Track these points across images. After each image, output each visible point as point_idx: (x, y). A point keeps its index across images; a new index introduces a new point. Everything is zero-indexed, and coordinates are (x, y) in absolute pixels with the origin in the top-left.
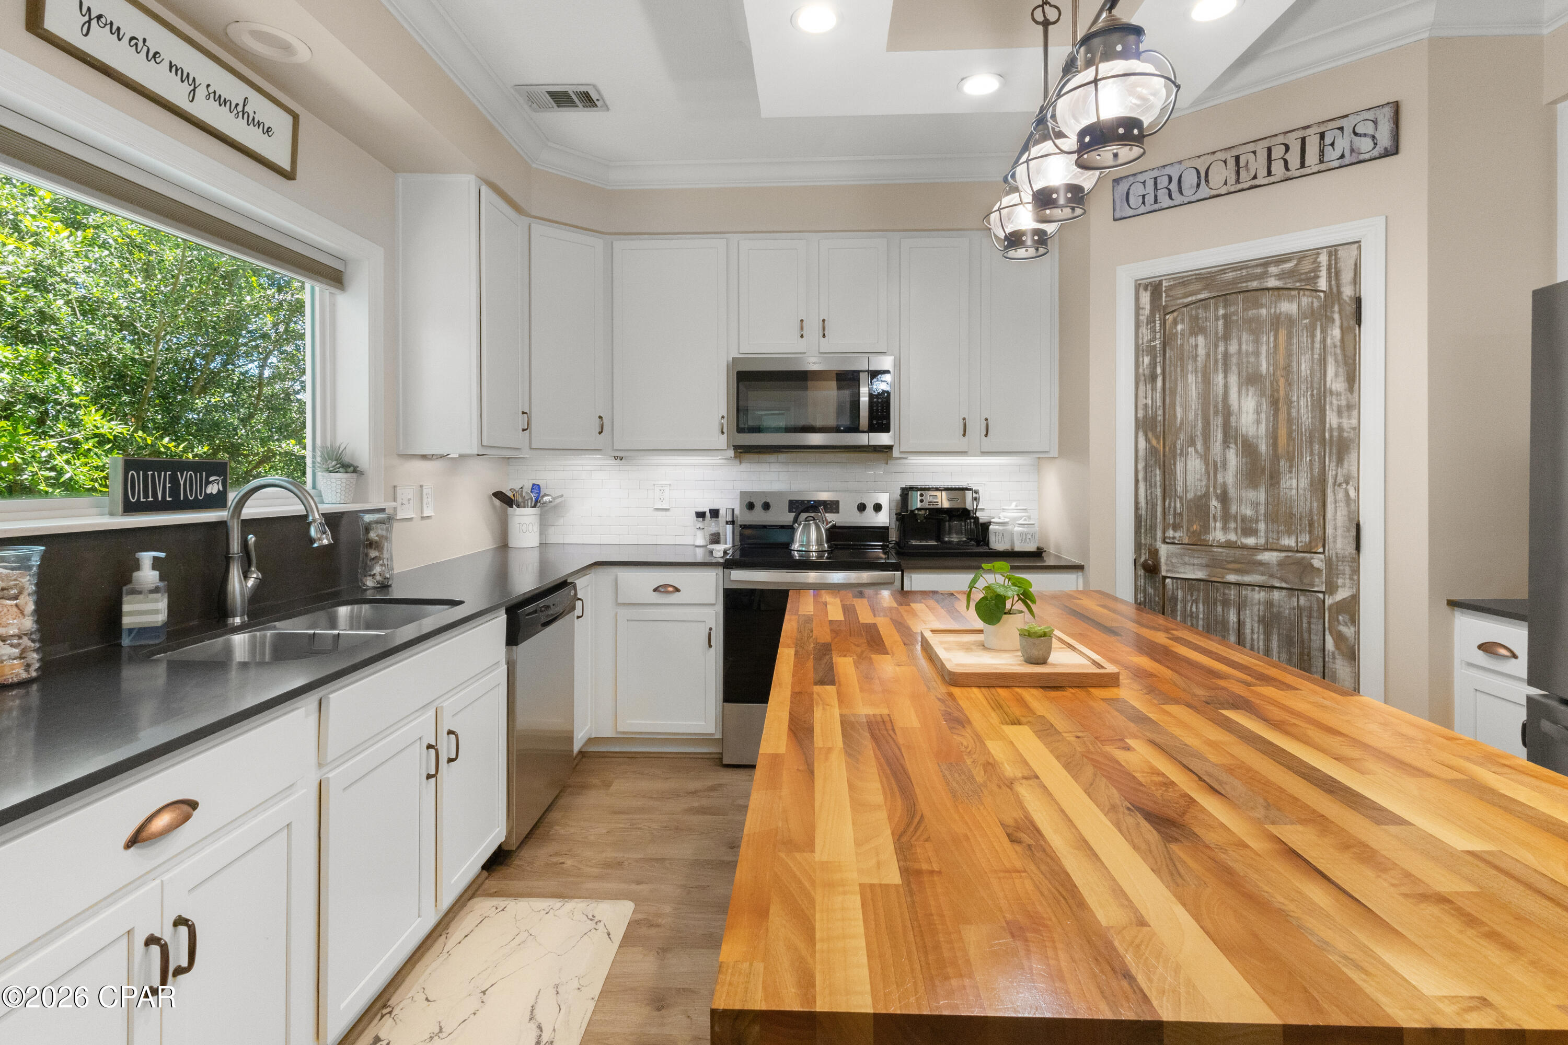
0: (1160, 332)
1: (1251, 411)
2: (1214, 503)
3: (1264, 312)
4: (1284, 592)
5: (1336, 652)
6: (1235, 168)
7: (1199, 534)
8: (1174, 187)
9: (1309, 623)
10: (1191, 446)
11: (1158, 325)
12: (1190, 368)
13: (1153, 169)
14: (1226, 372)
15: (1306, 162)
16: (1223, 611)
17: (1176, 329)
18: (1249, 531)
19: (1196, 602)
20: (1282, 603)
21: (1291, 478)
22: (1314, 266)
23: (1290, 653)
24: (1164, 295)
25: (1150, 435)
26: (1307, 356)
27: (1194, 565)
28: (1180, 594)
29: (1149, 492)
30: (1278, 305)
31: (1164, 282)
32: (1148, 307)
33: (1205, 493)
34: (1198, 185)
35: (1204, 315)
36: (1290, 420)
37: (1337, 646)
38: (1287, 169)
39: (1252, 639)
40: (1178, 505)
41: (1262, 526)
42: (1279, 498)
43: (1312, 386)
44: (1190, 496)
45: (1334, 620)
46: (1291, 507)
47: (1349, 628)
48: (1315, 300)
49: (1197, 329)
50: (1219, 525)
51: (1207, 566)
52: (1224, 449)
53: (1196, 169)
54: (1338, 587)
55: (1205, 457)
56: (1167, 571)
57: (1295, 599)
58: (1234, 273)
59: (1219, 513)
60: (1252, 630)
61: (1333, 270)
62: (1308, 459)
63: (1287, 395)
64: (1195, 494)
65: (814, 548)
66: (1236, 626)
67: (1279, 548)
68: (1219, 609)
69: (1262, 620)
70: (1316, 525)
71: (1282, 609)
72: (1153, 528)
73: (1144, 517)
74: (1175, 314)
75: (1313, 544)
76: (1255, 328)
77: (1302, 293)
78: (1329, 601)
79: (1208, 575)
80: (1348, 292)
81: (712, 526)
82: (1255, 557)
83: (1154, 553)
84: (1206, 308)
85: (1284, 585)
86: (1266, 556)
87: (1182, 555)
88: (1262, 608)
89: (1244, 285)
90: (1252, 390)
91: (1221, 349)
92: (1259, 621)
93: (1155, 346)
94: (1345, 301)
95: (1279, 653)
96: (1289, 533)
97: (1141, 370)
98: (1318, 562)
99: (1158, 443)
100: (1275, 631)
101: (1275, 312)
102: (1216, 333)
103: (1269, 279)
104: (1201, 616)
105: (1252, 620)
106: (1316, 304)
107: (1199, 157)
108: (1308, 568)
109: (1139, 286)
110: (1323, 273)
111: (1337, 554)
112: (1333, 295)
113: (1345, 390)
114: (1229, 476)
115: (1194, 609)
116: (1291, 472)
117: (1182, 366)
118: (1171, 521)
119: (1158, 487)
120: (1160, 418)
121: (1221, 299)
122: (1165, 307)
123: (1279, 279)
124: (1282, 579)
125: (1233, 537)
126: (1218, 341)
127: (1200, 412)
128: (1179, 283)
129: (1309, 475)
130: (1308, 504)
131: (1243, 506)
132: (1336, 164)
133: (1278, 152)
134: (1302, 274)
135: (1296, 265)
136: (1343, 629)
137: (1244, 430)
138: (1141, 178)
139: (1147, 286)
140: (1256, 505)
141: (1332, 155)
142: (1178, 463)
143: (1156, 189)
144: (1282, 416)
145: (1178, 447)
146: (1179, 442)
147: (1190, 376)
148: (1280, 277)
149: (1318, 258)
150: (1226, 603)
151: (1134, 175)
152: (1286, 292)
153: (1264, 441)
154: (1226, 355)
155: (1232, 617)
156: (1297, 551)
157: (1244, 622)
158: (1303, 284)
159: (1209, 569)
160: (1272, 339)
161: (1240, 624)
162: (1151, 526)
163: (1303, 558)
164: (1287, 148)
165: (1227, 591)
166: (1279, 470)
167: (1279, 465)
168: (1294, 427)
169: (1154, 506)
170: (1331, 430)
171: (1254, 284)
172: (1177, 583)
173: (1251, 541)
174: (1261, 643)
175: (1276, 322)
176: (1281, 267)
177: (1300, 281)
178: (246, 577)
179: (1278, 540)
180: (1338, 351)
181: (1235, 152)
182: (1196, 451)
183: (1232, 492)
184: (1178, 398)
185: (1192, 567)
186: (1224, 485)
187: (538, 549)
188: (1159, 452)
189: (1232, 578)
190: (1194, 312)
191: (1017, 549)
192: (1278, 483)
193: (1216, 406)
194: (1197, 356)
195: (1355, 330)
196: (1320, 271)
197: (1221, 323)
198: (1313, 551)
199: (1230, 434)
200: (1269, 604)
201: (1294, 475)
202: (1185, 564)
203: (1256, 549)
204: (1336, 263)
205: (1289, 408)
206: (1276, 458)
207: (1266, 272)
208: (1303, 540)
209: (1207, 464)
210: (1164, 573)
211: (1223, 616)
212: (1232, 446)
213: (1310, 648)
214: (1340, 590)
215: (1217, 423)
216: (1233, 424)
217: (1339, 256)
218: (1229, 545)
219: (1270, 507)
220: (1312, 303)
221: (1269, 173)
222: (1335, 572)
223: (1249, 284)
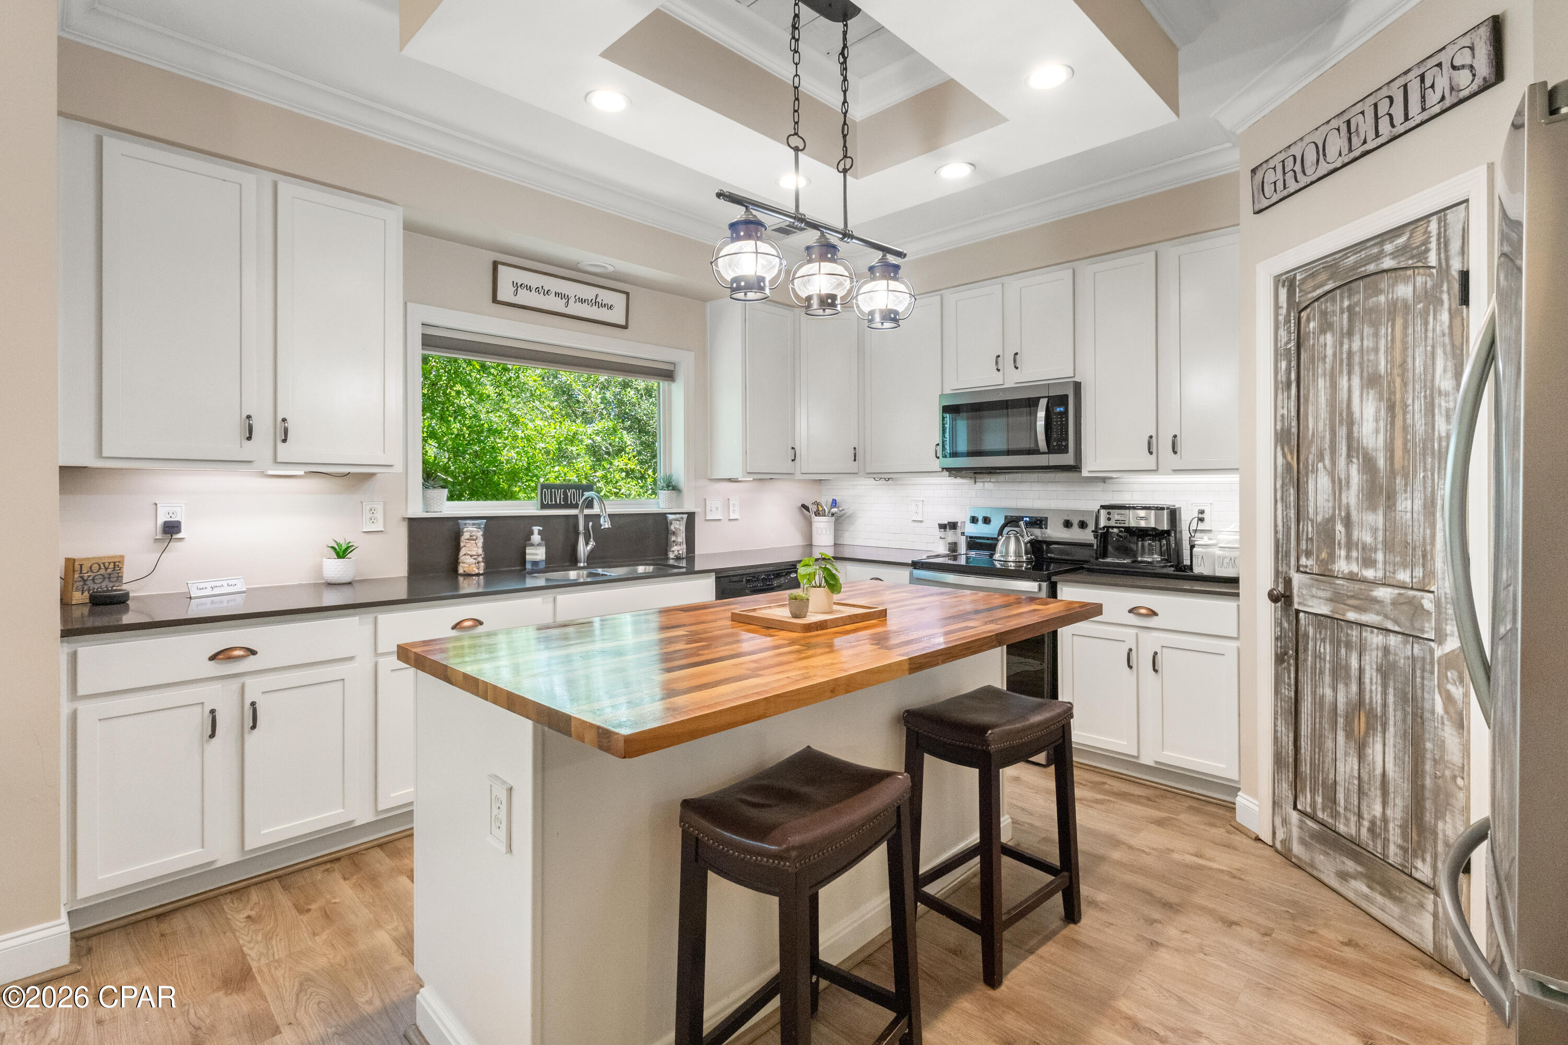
0: (1294, 332)
1: (1371, 419)
2: (1339, 527)
3: (1382, 298)
4: (1400, 637)
5: (1445, 716)
6: (1347, 135)
7: (1327, 564)
8: (1298, 168)
9: (1423, 678)
10: (1320, 461)
11: (1292, 325)
12: (1320, 371)
13: (1281, 152)
14: (1350, 373)
15: (1409, 114)
16: (1346, 654)
17: (1309, 327)
18: (1369, 562)
19: (1323, 640)
20: (1397, 650)
21: (1406, 499)
22: (1425, 237)
23: (1405, 710)
24: (1297, 291)
25: (1286, 449)
26: (1421, 349)
27: (1320, 598)
28: (1311, 631)
29: (1285, 513)
30: (1395, 289)
31: (1298, 275)
32: (1285, 305)
33: (1332, 516)
34: (1318, 161)
35: (1332, 308)
36: (1405, 428)
37: (1446, 711)
38: (1393, 126)
39: (1371, 690)
40: (1310, 529)
41: (1380, 556)
42: (1395, 524)
43: (1425, 386)
44: (1319, 519)
45: (1443, 677)
46: (1406, 535)
47: (1458, 689)
48: (1428, 279)
49: (1326, 326)
50: (1343, 553)
51: (1331, 600)
52: (1348, 464)
53: (1314, 143)
54: (1446, 635)
55: (1332, 474)
56: (1299, 603)
57: (1409, 647)
58: (1355, 257)
59: (1343, 541)
60: (1371, 679)
61: (1442, 240)
62: (1422, 475)
63: (1403, 398)
64: (1324, 517)
65: (1012, 558)
66: (1357, 673)
67: (1395, 583)
68: (1343, 651)
69: (1379, 670)
70: (1429, 557)
71: (1397, 658)
72: (1287, 554)
73: (1281, 541)
74: (1309, 310)
75: (1427, 580)
76: (1373, 317)
77: (1416, 271)
78: (1438, 653)
79: (1331, 612)
80: (1456, 265)
81: (951, 536)
82: (1371, 593)
83: (1288, 582)
84: (1333, 300)
85: (1397, 629)
86: (1384, 594)
87: (1311, 586)
88: (1380, 654)
89: (1363, 269)
90: (1372, 392)
91: (1346, 347)
92: (1377, 670)
93: (1290, 348)
94: (1453, 277)
95: (1395, 711)
96: (1404, 566)
97: (1279, 377)
98: (1428, 602)
99: (1292, 458)
100: (1391, 684)
101: (1392, 297)
102: (1342, 329)
103: (1384, 259)
104: (1328, 658)
105: (1372, 668)
106: (1429, 284)
107: (1316, 129)
108: (1417, 610)
109: (1278, 280)
110: (1433, 245)
111: (1445, 594)
112: (1444, 269)
113: (1453, 388)
114: (1352, 497)
115: (1322, 650)
116: (1406, 491)
117: (1314, 369)
118: (1304, 547)
119: (1292, 508)
120: (1294, 430)
121: (1346, 288)
122: (1299, 303)
123: (1393, 258)
124: (1396, 622)
125: (1355, 568)
126: (1343, 337)
127: (1327, 422)
128: (1309, 275)
129: (1422, 495)
130: (1421, 530)
131: (1364, 533)
132: (1437, 109)
133: (1383, 108)
134: (1414, 249)
135: (1409, 239)
136: (1450, 687)
137: (1365, 441)
138: (1271, 164)
139: (1285, 281)
140: (1375, 531)
141: (1433, 98)
142: (1310, 481)
143: (1284, 173)
144: (1399, 423)
145: (1310, 462)
146: (1311, 457)
147: (1319, 380)
148: (1395, 255)
149: (1428, 226)
150: (1348, 645)
151: (1267, 161)
152: (1401, 273)
153: (1382, 454)
154: (1350, 353)
155: (1354, 663)
156: (1412, 589)
157: (1364, 670)
158: (1415, 261)
159: (1332, 604)
160: (1390, 330)
161: (1361, 670)
162: (1286, 552)
163: (1414, 597)
164: (1391, 99)
165: (1349, 632)
166: (1395, 489)
167: (1395, 483)
168: (1409, 437)
169: (1289, 528)
170: (1440, 439)
171: (1372, 268)
172: (1308, 617)
173: (1369, 574)
174: (1379, 697)
175: (1393, 308)
176: (1395, 243)
177: (1412, 257)
178: (587, 544)
179: (1394, 573)
180: (1447, 340)
181: (1346, 117)
182: (1325, 467)
183: (1354, 513)
184: (1310, 406)
185: (1319, 601)
186: (1348, 506)
187: (833, 548)
188: (1293, 468)
189: (1351, 616)
190: (1323, 307)
191: (1218, 574)
192: (1394, 505)
193: (1341, 415)
194: (1325, 356)
195: (1462, 313)
196: (1430, 243)
197: (1345, 316)
198: (1426, 589)
199: (1354, 446)
200: (1386, 650)
201: (1409, 495)
202: (1313, 596)
203: (1374, 583)
204: (1445, 231)
205: (1405, 413)
206: (1392, 473)
207: (1382, 251)
208: (1417, 575)
209: (1333, 482)
210: (1296, 606)
211: (1346, 660)
212: (1355, 460)
213: (1422, 709)
214: (1449, 638)
215: (1342, 432)
216: (1356, 435)
217: (1448, 221)
218: (1352, 578)
219: (1388, 533)
220: (1426, 283)
221: (1377, 135)
222: (1443, 616)
223: (1368, 267)
